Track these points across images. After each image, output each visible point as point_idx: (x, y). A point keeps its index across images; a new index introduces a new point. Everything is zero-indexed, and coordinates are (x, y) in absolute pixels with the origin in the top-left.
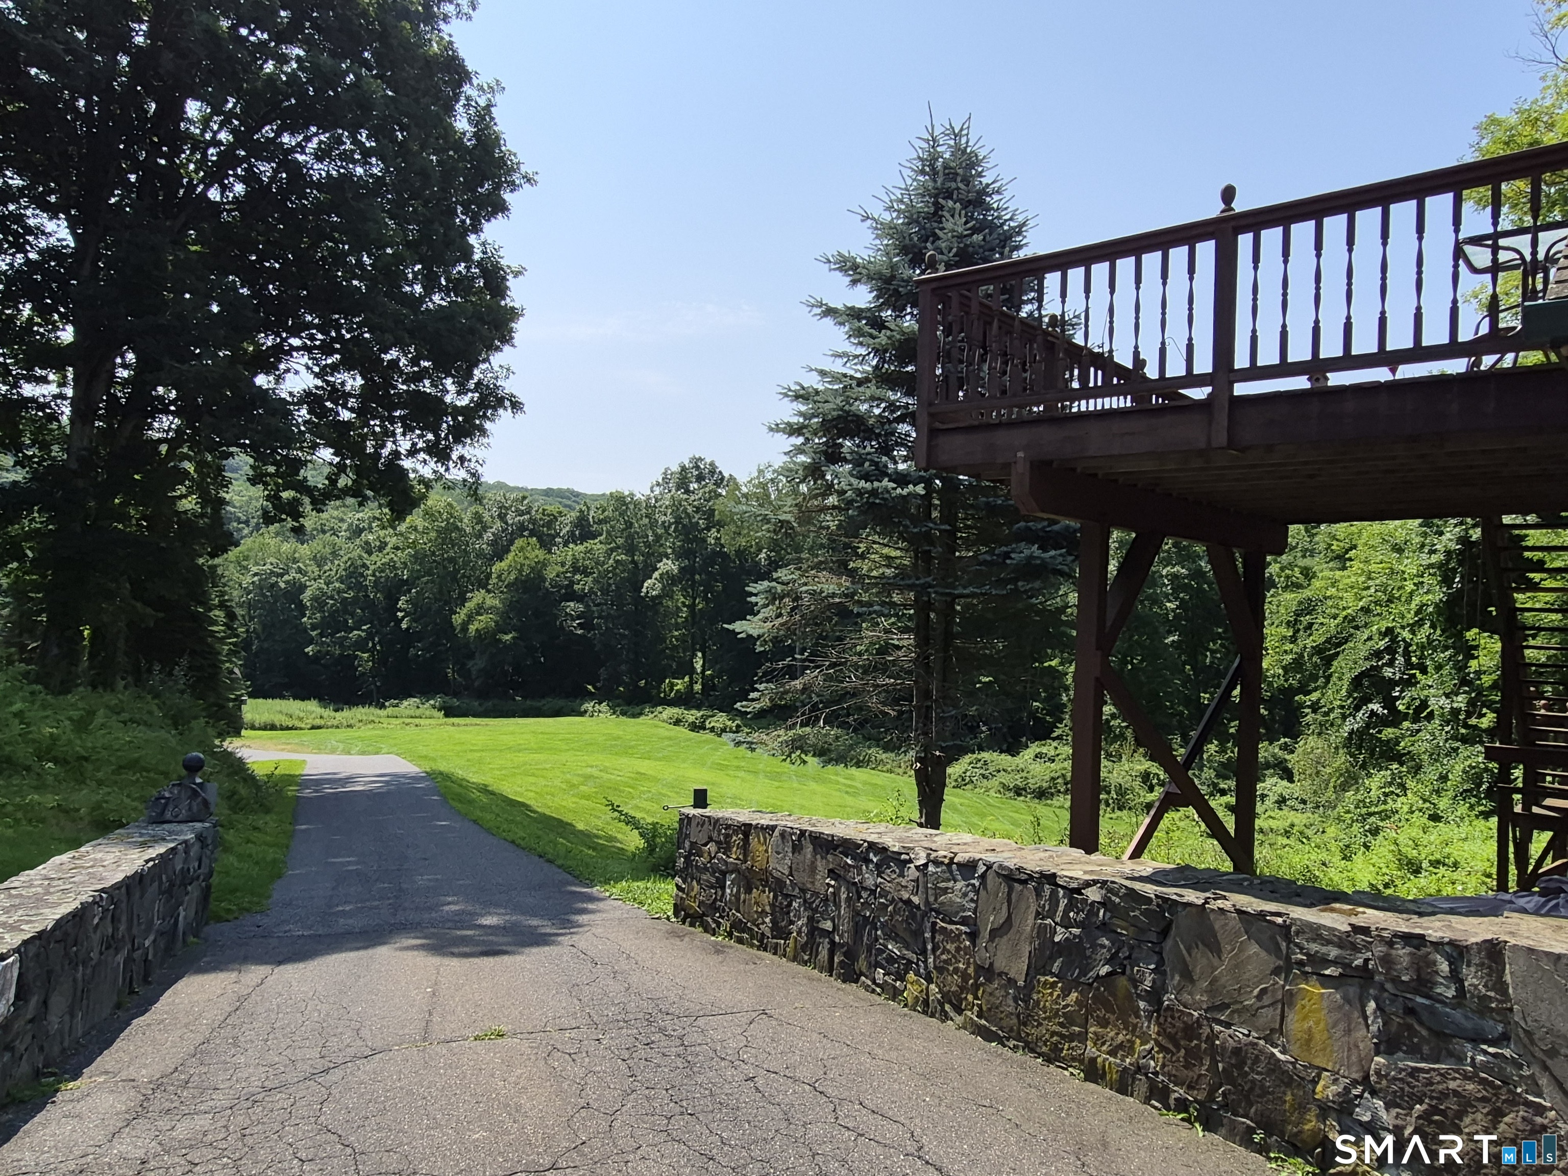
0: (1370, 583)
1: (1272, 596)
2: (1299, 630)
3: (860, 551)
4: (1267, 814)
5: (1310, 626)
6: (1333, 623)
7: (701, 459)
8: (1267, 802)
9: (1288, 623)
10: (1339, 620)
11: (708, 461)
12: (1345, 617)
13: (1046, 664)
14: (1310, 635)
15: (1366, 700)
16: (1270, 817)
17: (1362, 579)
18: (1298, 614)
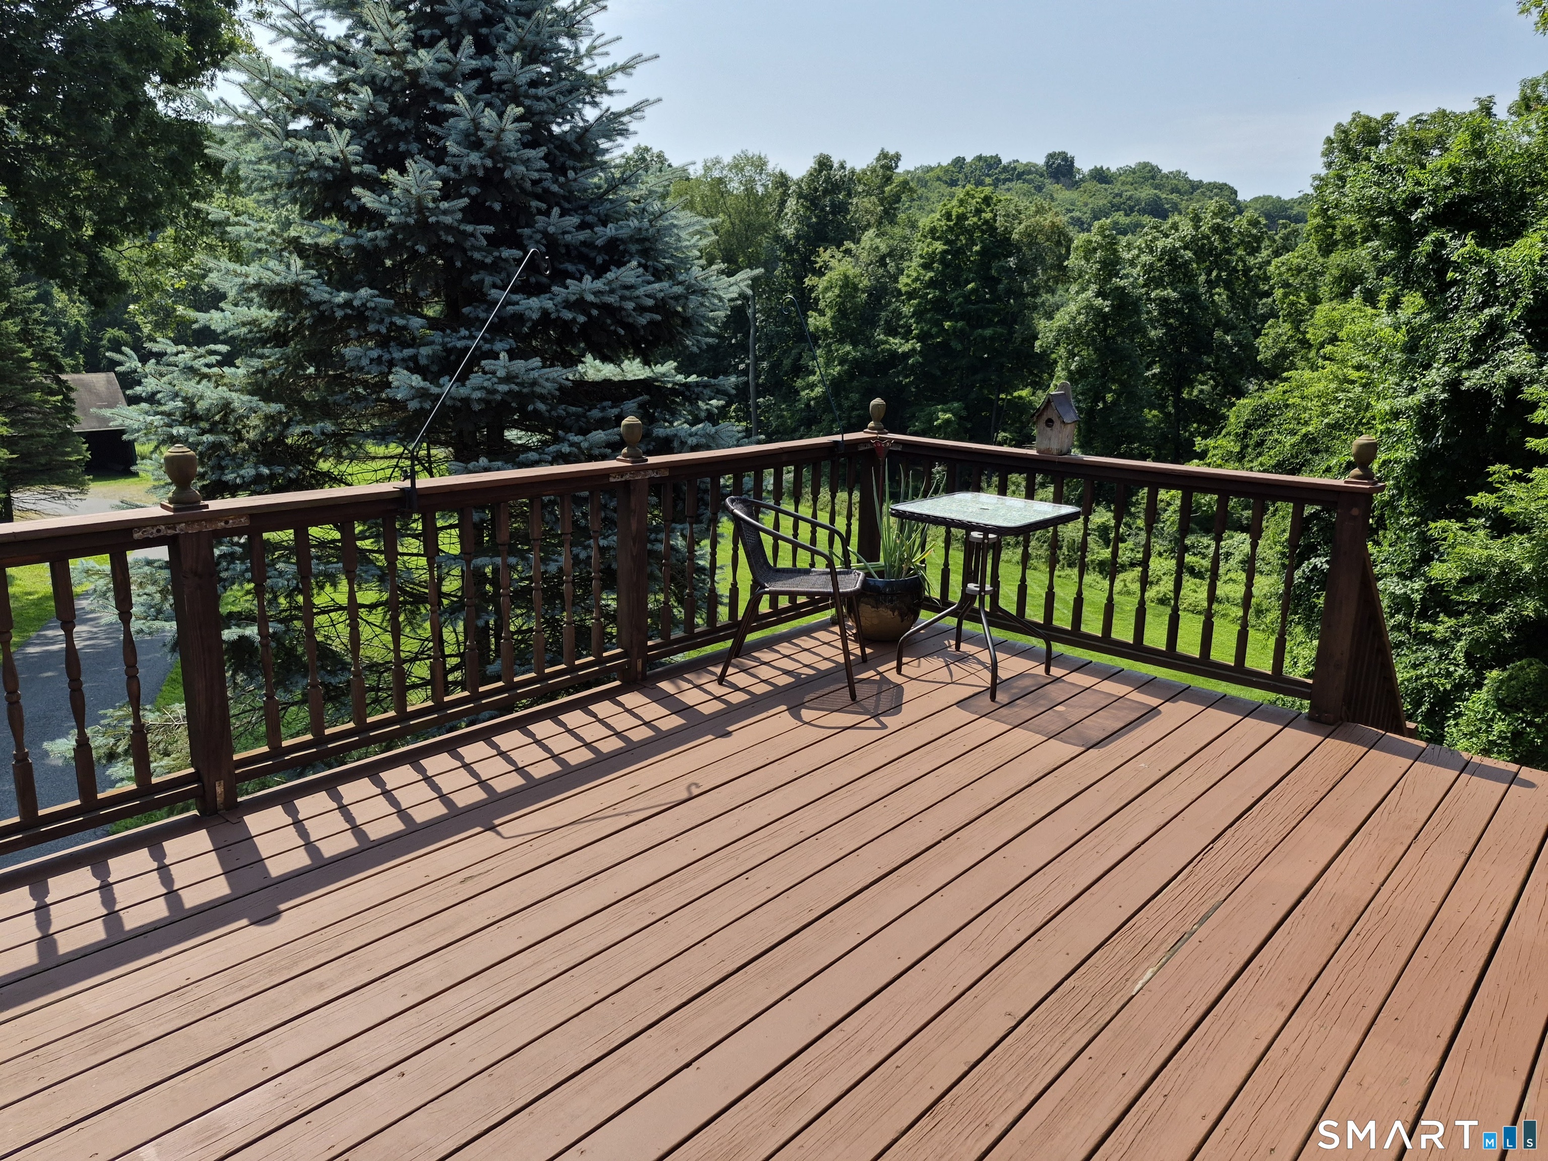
0: (1341, 395)
1: (1270, 327)
2: (1247, 446)
3: (817, 266)
4: (1229, 575)
5: (1260, 444)
6: (1290, 440)
7: (647, 150)
8: (1231, 562)
9: (1237, 435)
10: (1297, 438)
11: (655, 150)
12: (1305, 435)
13: (1016, 394)
14: (1260, 454)
15: (1310, 551)
16: (1231, 579)
17: (1333, 386)
18: (1249, 425)
